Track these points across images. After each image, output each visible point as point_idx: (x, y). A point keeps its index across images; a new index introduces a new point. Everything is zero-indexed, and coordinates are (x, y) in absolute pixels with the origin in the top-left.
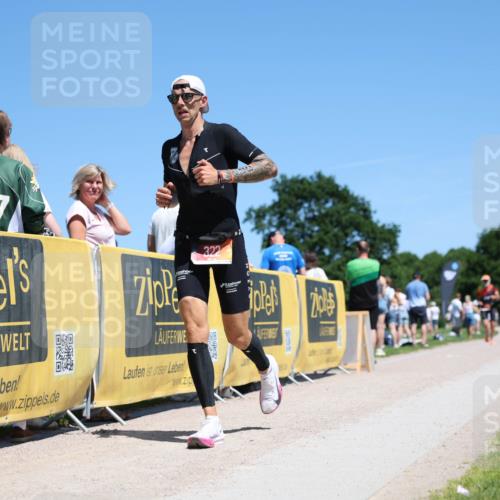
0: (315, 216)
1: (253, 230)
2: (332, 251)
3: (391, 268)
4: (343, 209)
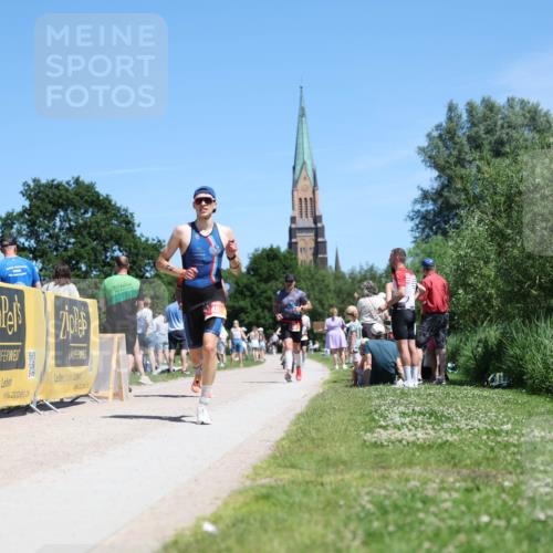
0: (71, 226)
2: (89, 266)
3: (154, 288)
4: (104, 220)
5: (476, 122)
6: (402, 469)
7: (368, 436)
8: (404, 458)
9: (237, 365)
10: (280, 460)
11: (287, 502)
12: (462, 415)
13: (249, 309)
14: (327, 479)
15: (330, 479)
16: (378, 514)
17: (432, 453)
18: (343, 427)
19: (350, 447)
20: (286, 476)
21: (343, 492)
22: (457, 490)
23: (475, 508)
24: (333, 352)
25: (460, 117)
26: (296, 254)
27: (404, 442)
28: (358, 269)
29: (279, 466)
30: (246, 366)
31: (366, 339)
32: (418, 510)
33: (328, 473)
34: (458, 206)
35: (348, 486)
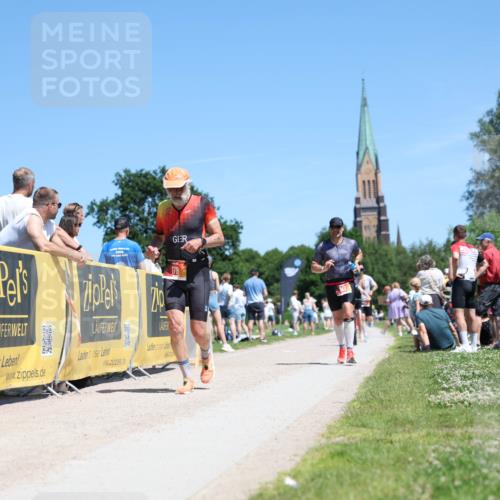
1: (95, 224)
3: (233, 264)
6: (465, 428)
7: (432, 398)
8: (467, 418)
9: (309, 333)
10: (352, 420)
11: (359, 458)
13: (320, 282)
14: (396, 437)
15: (398, 437)
16: (444, 469)
17: (492, 413)
18: (409, 389)
19: (416, 408)
20: (358, 434)
21: (411, 449)
26: (361, 231)
27: (466, 403)
28: (418, 244)
29: (352, 425)
30: (318, 334)
32: (482, 466)
33: (397, 432)
35: (416, 444)
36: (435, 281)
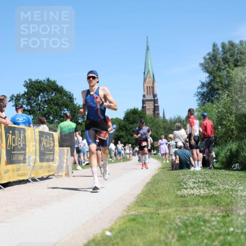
0: (46, 100)
2: (54, 117)
3: (83, 127)
4: (60, 97)
5: (226, 51)
6: (194, 207)
7: (179, 193)
8: (195, 202)
9: (120, 161)
10: (139, 203)
11: (142, 222)
12: (221, 183)
13: (125, 136)
14: (160, 212)
15: (162, 211)
16: (183, 227)
17: (207, 200)
18: (167, 189)
19: (171, 197)
20: (143, 210)
21: (168, 217)
22: (219, 217)
23: (227, 225)
24: (162, 155)
25: (218, 49)
26: (146, 111)
27: (195, 195)
28: (173, 118)
29: (140, 206)
30: (124, 161)
31: (177, 149)
32: (202, 225)
33: (161, 209)
34: (218, 89)
35: (170, 215)
36: (181, 136)
